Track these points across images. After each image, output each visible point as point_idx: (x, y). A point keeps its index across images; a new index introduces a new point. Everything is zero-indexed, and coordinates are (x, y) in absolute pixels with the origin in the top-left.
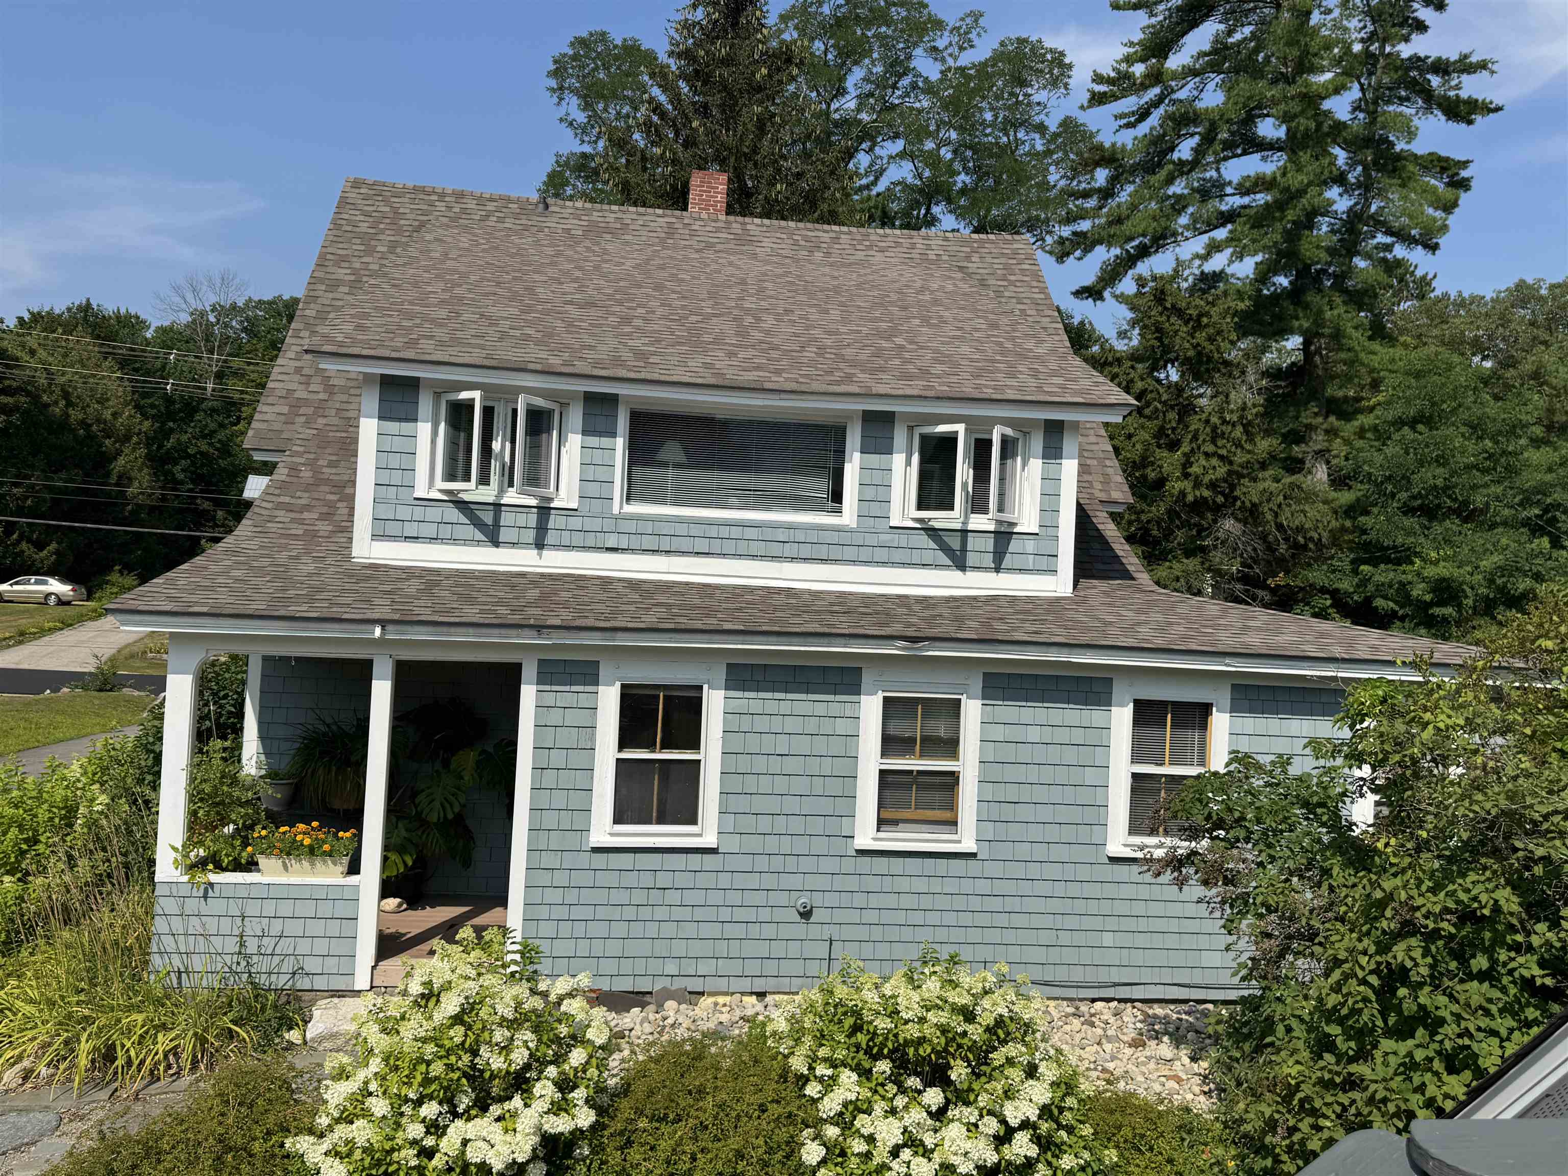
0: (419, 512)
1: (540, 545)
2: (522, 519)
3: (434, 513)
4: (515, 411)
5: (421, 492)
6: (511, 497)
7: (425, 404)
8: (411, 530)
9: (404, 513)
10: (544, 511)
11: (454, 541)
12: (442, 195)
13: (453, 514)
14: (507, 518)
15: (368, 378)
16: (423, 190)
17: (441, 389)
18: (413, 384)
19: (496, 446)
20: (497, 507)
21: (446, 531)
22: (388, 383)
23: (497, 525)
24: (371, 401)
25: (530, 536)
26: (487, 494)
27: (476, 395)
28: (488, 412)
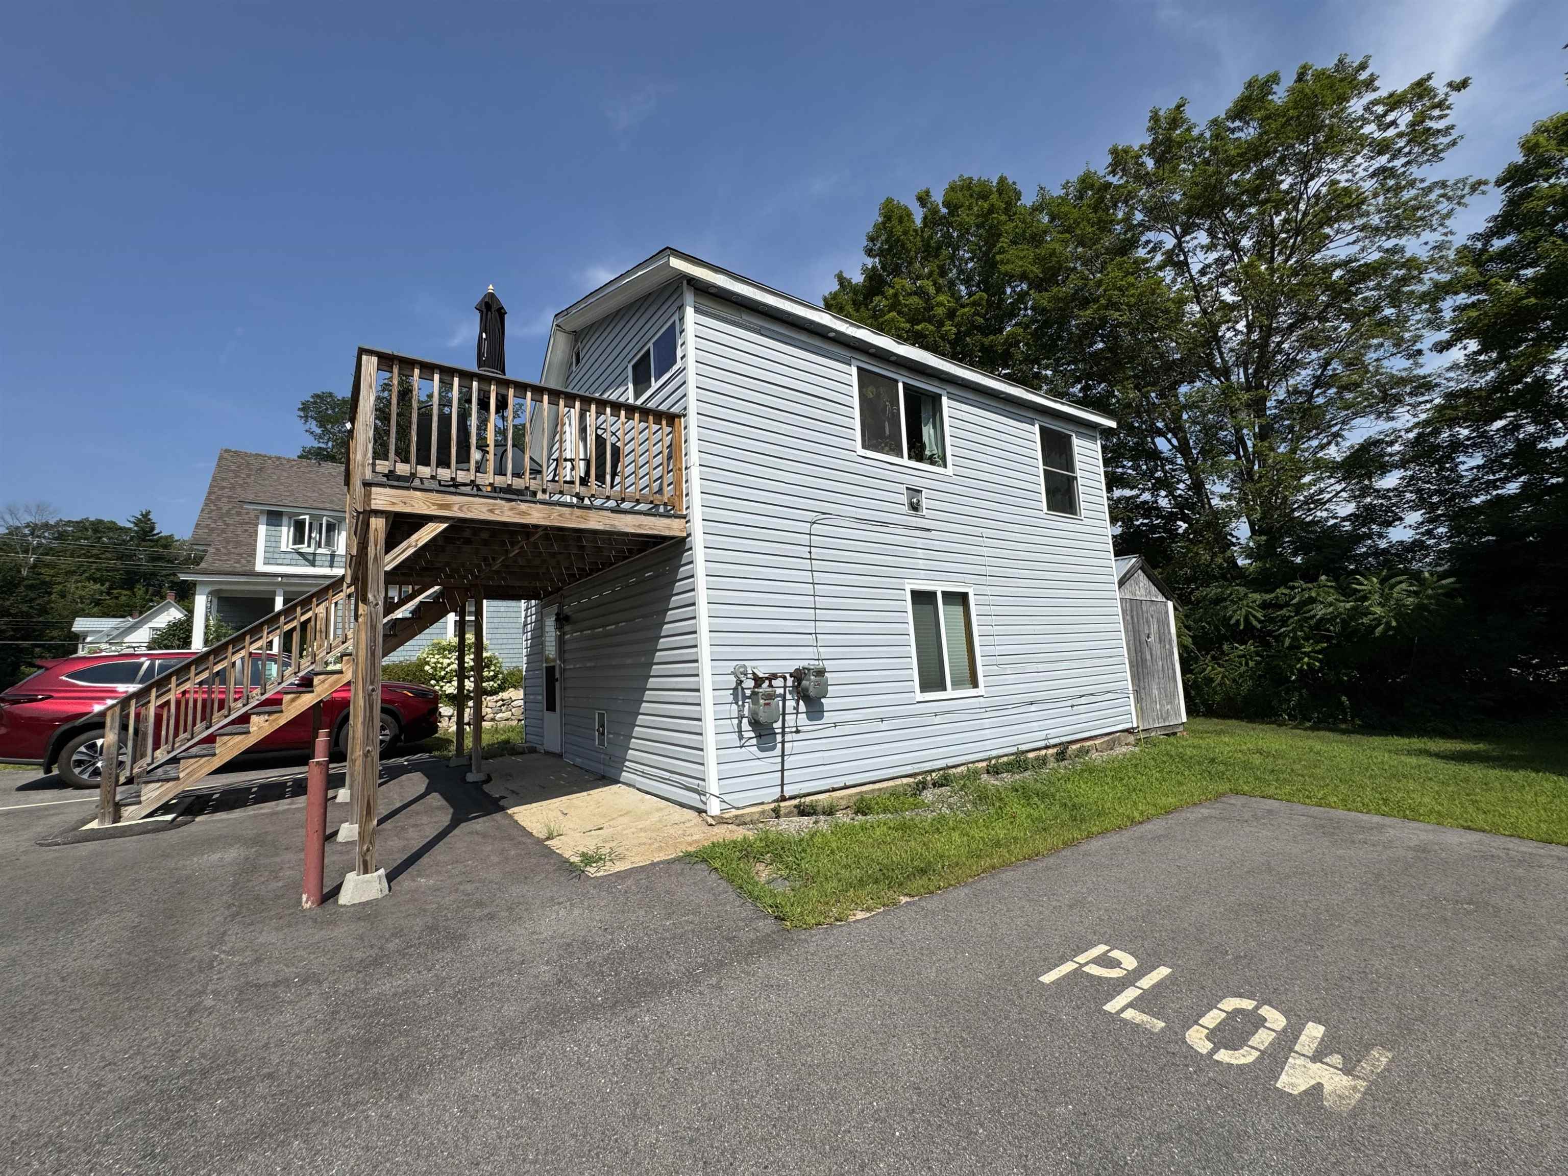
0: (282, 556)
1: (331, 566)
2: (324, 558)
3: (289, 556)
4: (321, 525)
5: (283, 548)
6: (319, 551)
7: (285, 520)
8: (280, 561)
9: (276, 556)
10: (333, 556)
11: (296, 565)
12: (270, 458)
13: (297, 557)
14: (318, 558)
15: (262, 512)
16: (260, 455)
17: (291, 516)
18: (280, 514)
19: (313, 535)
20: (314, 554)
21: (294, 562)
22: (270, 513)
23: (314, 560)
24: (263, 519)
25: (328, 564)
26: (311, 550)
27: (307, 517)
28: (311, 524)
